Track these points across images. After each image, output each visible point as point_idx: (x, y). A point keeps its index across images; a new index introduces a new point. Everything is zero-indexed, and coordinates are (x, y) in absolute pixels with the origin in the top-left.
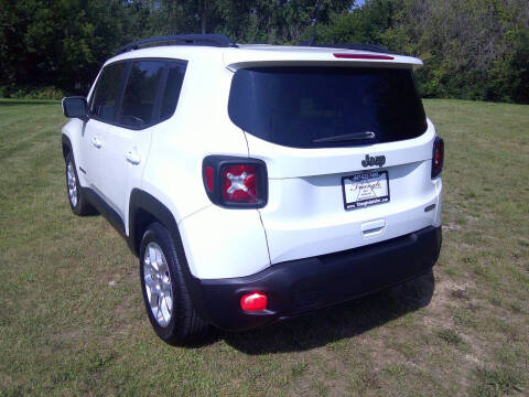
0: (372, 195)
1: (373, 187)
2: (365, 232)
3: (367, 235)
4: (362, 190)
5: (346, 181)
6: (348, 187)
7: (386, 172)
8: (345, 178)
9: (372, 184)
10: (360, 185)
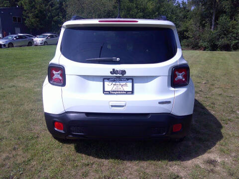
0: (122, 89)
1: (122, 86)
2: (112, 106)
3: (113, 108)
4: (115, 86)
5: (105, 80)
6: (106, 83)
7: (132, 79)
8: (105, 79)
9: (121, 84)
10: (114, 83)
